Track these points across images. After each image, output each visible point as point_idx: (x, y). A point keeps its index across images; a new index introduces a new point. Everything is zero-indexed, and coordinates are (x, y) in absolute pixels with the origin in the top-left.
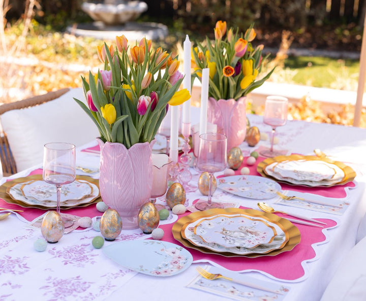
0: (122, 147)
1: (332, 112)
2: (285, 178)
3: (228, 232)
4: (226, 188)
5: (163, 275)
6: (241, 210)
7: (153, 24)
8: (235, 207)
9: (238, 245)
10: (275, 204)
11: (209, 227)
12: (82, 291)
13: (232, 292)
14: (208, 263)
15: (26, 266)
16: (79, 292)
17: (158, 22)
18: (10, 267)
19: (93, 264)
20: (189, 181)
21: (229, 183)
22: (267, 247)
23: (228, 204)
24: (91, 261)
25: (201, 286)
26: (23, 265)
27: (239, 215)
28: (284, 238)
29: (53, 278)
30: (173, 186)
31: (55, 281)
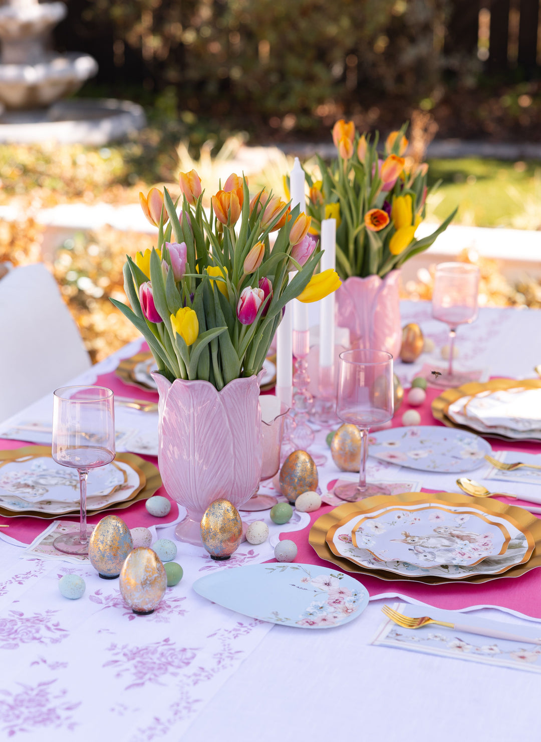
0: (210, 388)
1: (523, 279)
2: (491, 427)
3: (416, 539)
4: (383, 455)
5: (321, 625)
6: (425, 496)
7: (112, 104)
8: (412, 490)
9: (442, 561)
10: (486, 479)
11: (377, 532)
12: (182, 664)
13: (459, 647)
14: (397, 599)
15: (59, 627)
16: (179, 667)
17: (120, 96)
18: (30, 632)
19: (183, 614)
20: (309, 445)
21: (385, 445)
22: (497, 562)
23: (396, 486)
24: (178, 609)
25: (397, 640)
26: (54, 625)
27: (427, 505)
28: (526, 544)
29: (120, 646)
30: (294, 457)
31: (125, 651)
